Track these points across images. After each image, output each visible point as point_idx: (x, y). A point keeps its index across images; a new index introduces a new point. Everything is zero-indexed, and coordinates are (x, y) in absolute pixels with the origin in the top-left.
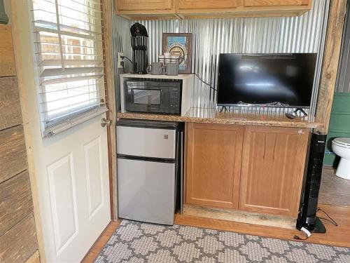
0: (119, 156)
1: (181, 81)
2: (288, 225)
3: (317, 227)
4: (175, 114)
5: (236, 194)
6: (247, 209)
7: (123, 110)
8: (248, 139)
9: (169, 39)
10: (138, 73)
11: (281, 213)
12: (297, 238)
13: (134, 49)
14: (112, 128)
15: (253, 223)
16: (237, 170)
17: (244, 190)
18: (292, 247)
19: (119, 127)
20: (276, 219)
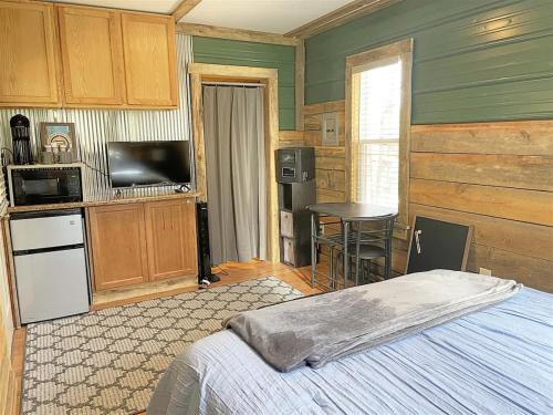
0: (15, 253)
1: (79, 169)
2: (192, 283)
3: (212, 279)
4: (76, 201)
5: (145, 266)
6: (157, 279)
7: (13, 205)
8: (148, 215)
9: (49, 128)
10: (24, 164)
11: (184, 274)
12: (200, 288)
13: (14, 140)
14: (6, 222)
15: (164, 290)
16: (143, 244)
17: (151, 261)
18: (198, 294)
19: (12, 221)
20: (182, 280)
